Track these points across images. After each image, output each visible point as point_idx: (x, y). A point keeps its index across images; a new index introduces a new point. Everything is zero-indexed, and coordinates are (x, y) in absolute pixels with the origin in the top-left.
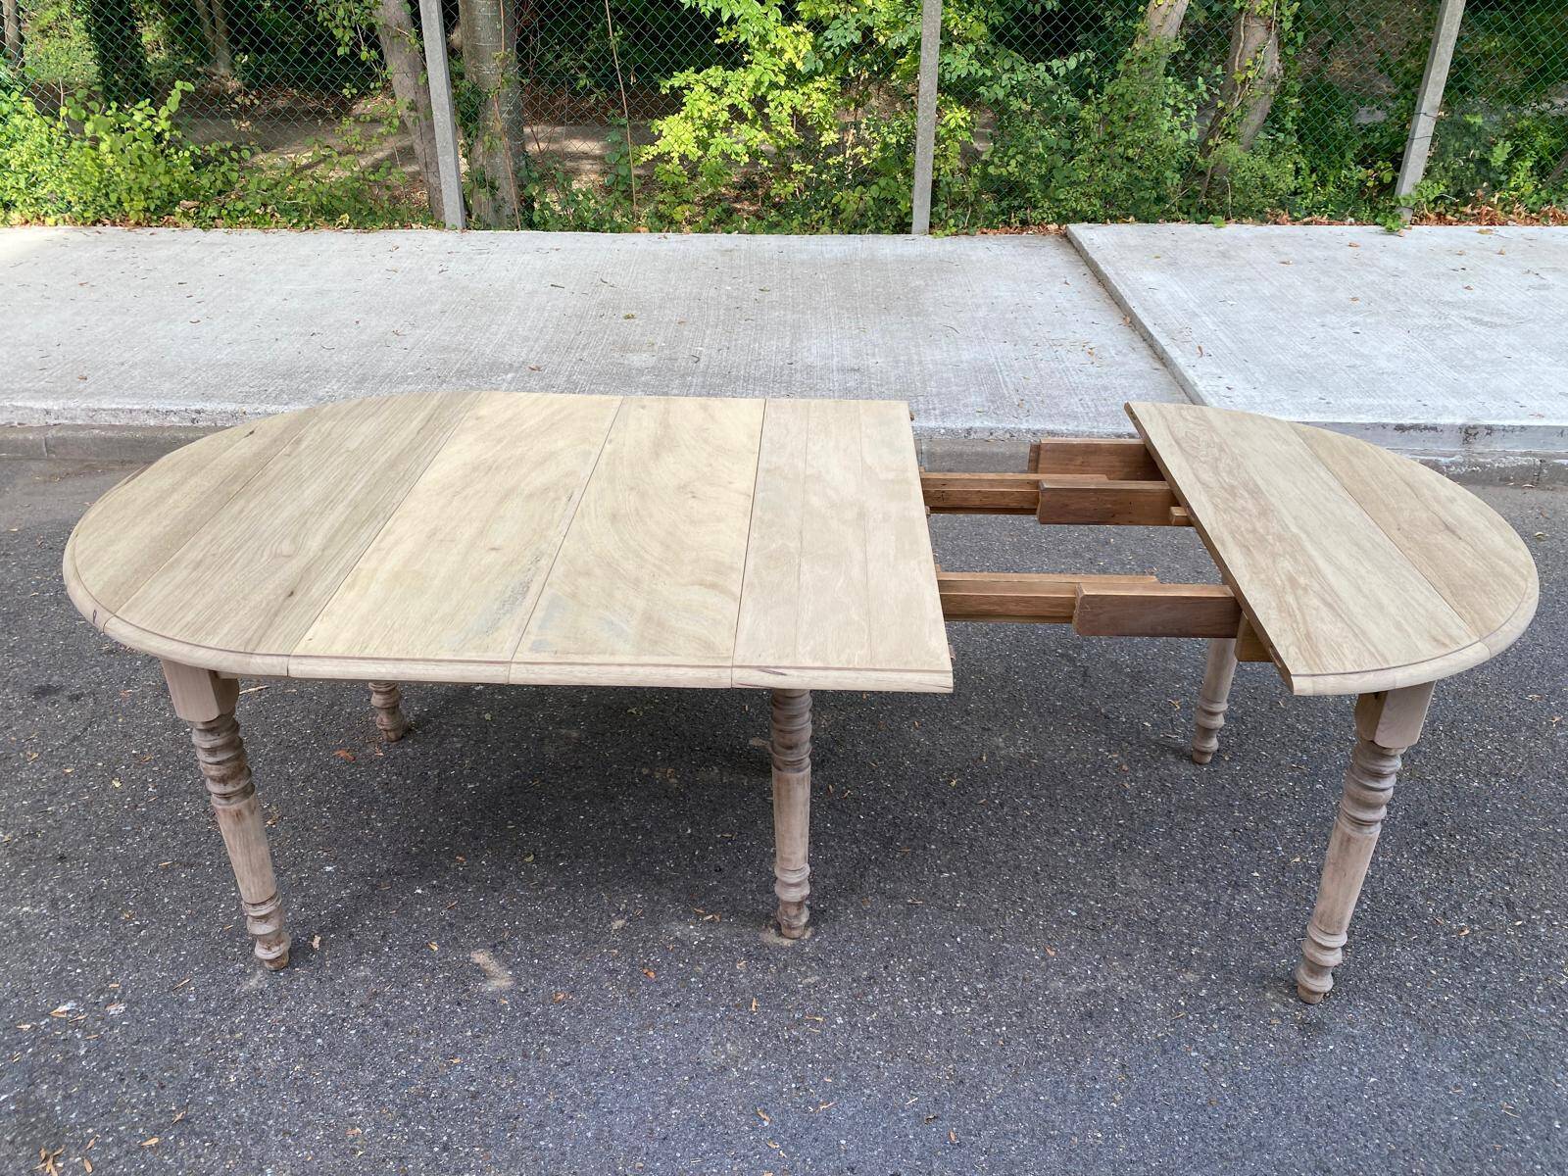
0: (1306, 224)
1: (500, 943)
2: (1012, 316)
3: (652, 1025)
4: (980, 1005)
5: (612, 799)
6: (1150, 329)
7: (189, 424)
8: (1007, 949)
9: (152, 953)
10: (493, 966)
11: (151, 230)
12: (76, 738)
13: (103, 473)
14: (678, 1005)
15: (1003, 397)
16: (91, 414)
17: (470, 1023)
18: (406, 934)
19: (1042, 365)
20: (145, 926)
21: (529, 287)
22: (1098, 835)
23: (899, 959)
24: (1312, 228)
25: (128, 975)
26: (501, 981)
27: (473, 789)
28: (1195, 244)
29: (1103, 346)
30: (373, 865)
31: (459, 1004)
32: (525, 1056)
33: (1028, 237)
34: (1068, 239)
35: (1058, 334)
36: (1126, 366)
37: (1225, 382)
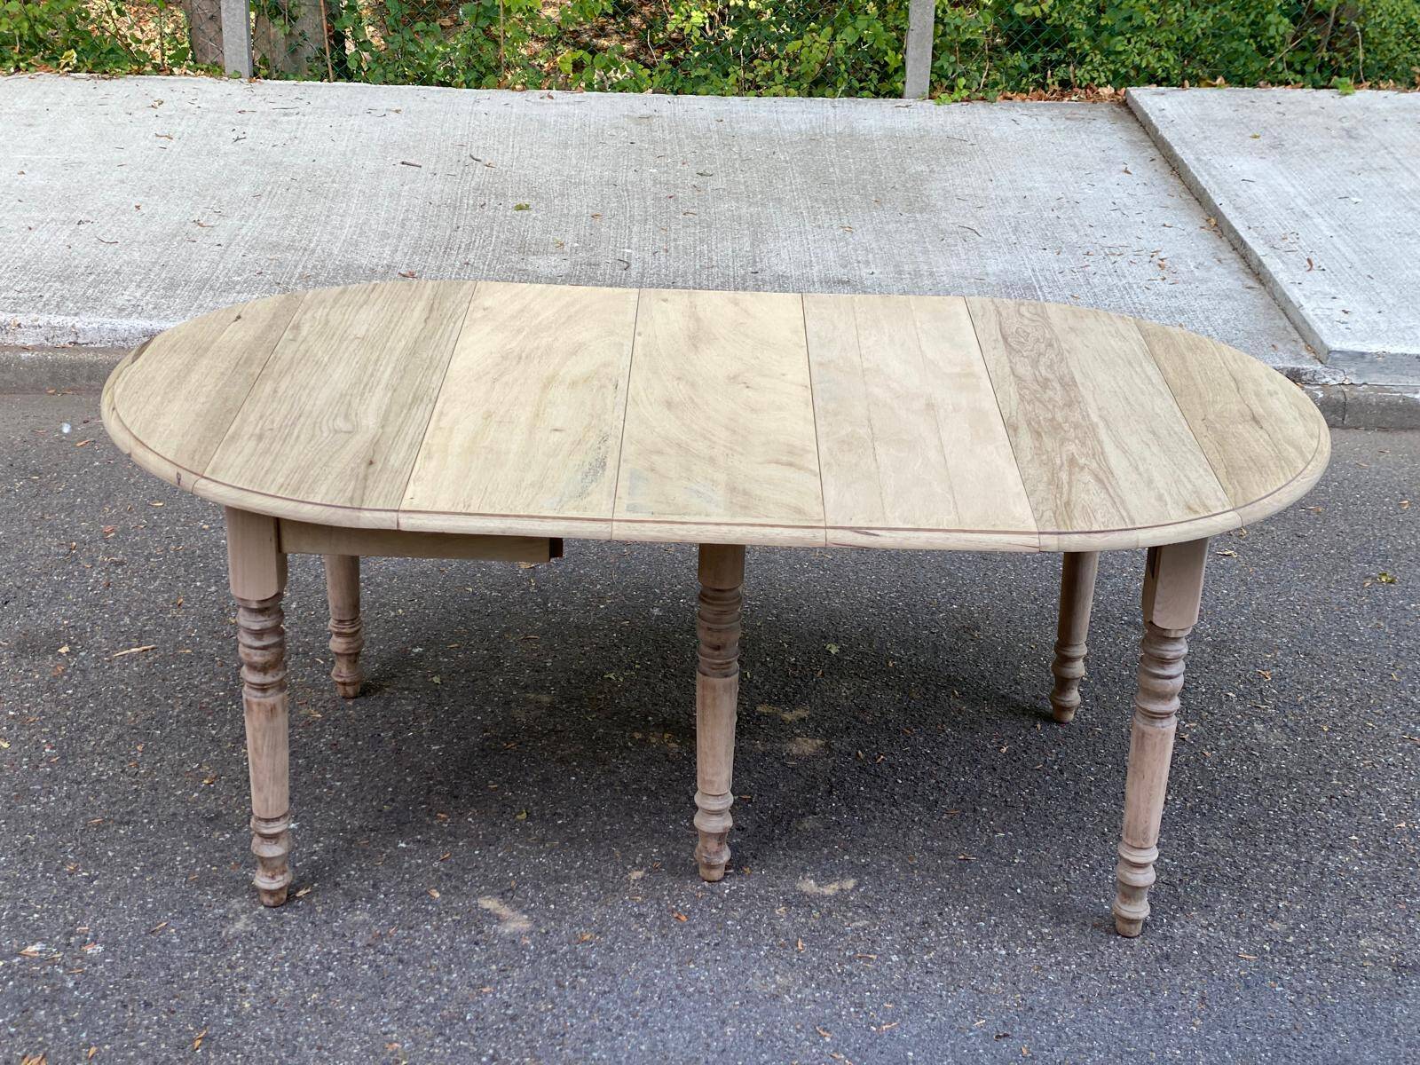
6: (1242, 234)
21: (371, 166)
28: (1310, 118)
29: (1178, 256)
33: (1071, 104)
34: (1128, 109)
35: (1115, 240)
36: (1210, 284)
37: (1342, 303)
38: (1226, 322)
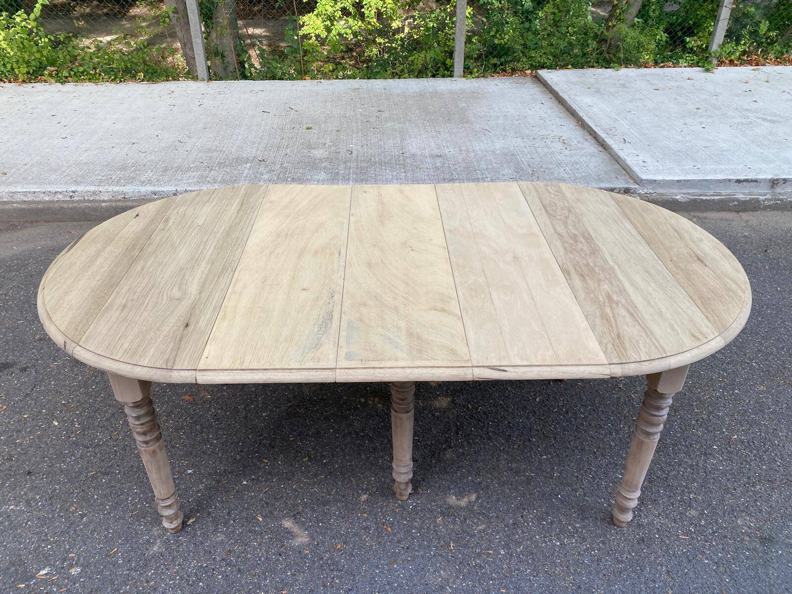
0: (662, 67)
1: (298, 513)
2: (517, 122)
3: (395, 562)
4: (580, 537)
5: (347, 418)
6: (593, 128)
7: (69, 199)
8: (588, 501)
9: (93, 532)
10: (296, 529)
11: (32, 85)
12: (27, 395)
13: (21, 229)
14: (408, 548)
15: (523, 170)
16: (11, 195)
17: (288, 567)
18: (242, 511)
19: (540, 150)
20: (86, 515)
21: (250, 113)
22: (624, 427)
23: (528, 511)
24: (666, 70)
25: (80, 548)
26: (302, 538)
27: (266, 416)
28: (607, 81)
29: (569, 138)
30: (215, 467)
31: (280, 555)
32: (324, 586)
33: (516, 78)
34: (538, 79)
35: (544, 132)
36: (585, 150)
37: (641, 158)
38: (595, 167)
